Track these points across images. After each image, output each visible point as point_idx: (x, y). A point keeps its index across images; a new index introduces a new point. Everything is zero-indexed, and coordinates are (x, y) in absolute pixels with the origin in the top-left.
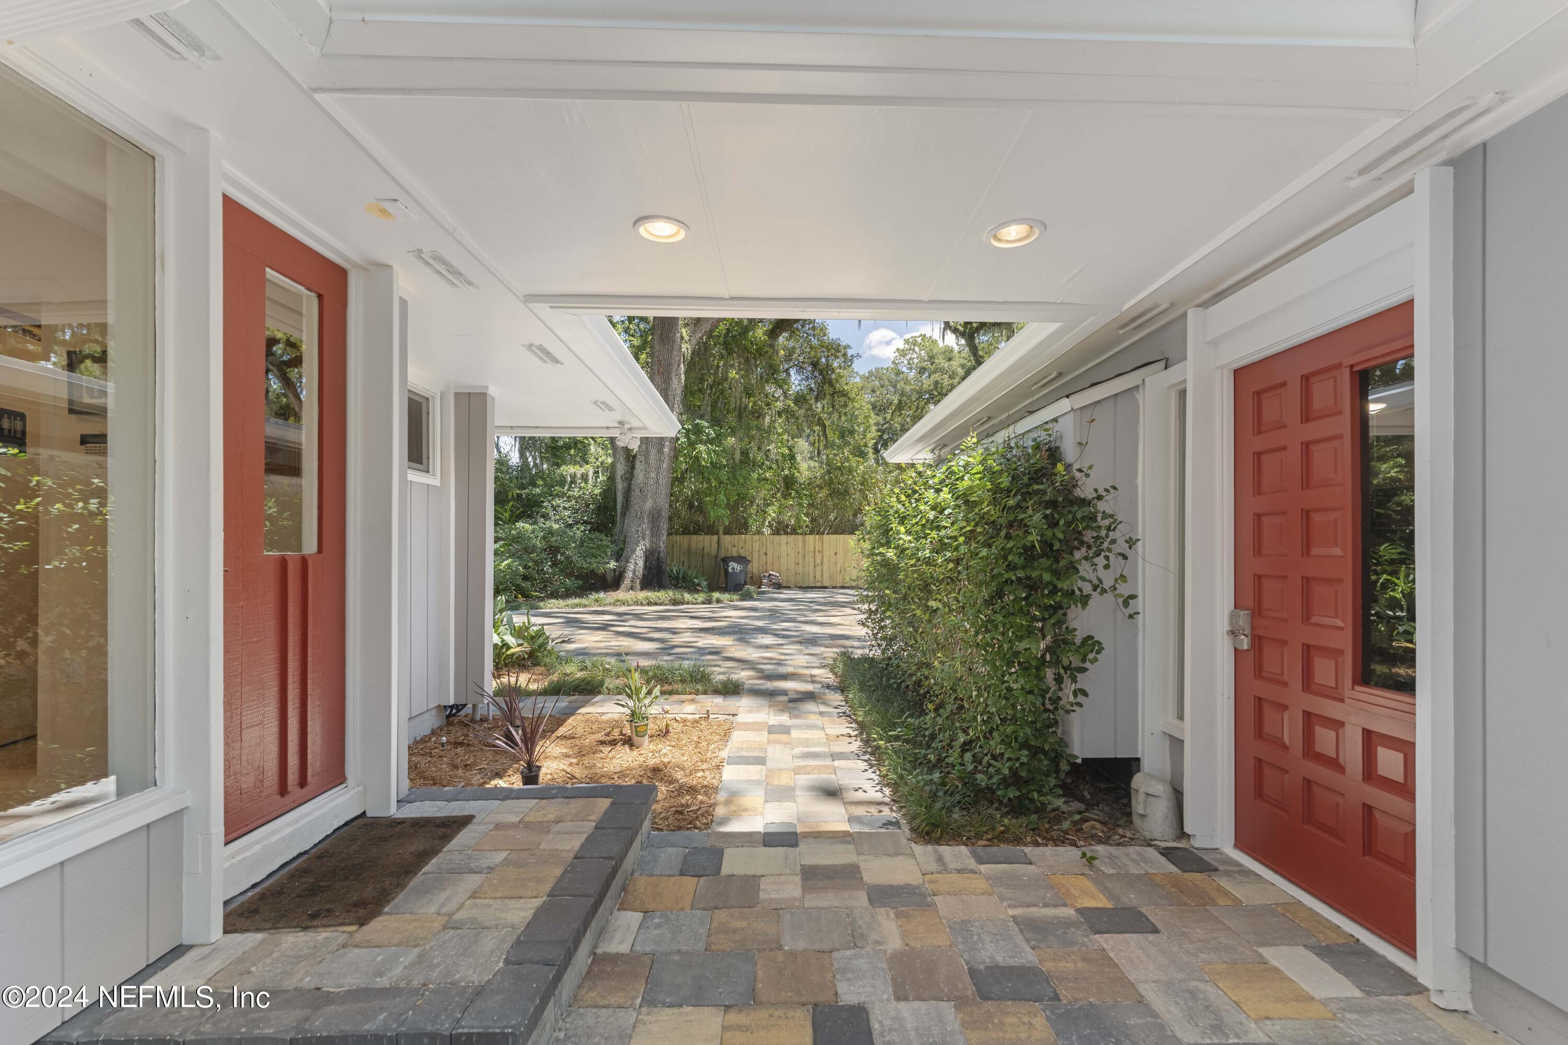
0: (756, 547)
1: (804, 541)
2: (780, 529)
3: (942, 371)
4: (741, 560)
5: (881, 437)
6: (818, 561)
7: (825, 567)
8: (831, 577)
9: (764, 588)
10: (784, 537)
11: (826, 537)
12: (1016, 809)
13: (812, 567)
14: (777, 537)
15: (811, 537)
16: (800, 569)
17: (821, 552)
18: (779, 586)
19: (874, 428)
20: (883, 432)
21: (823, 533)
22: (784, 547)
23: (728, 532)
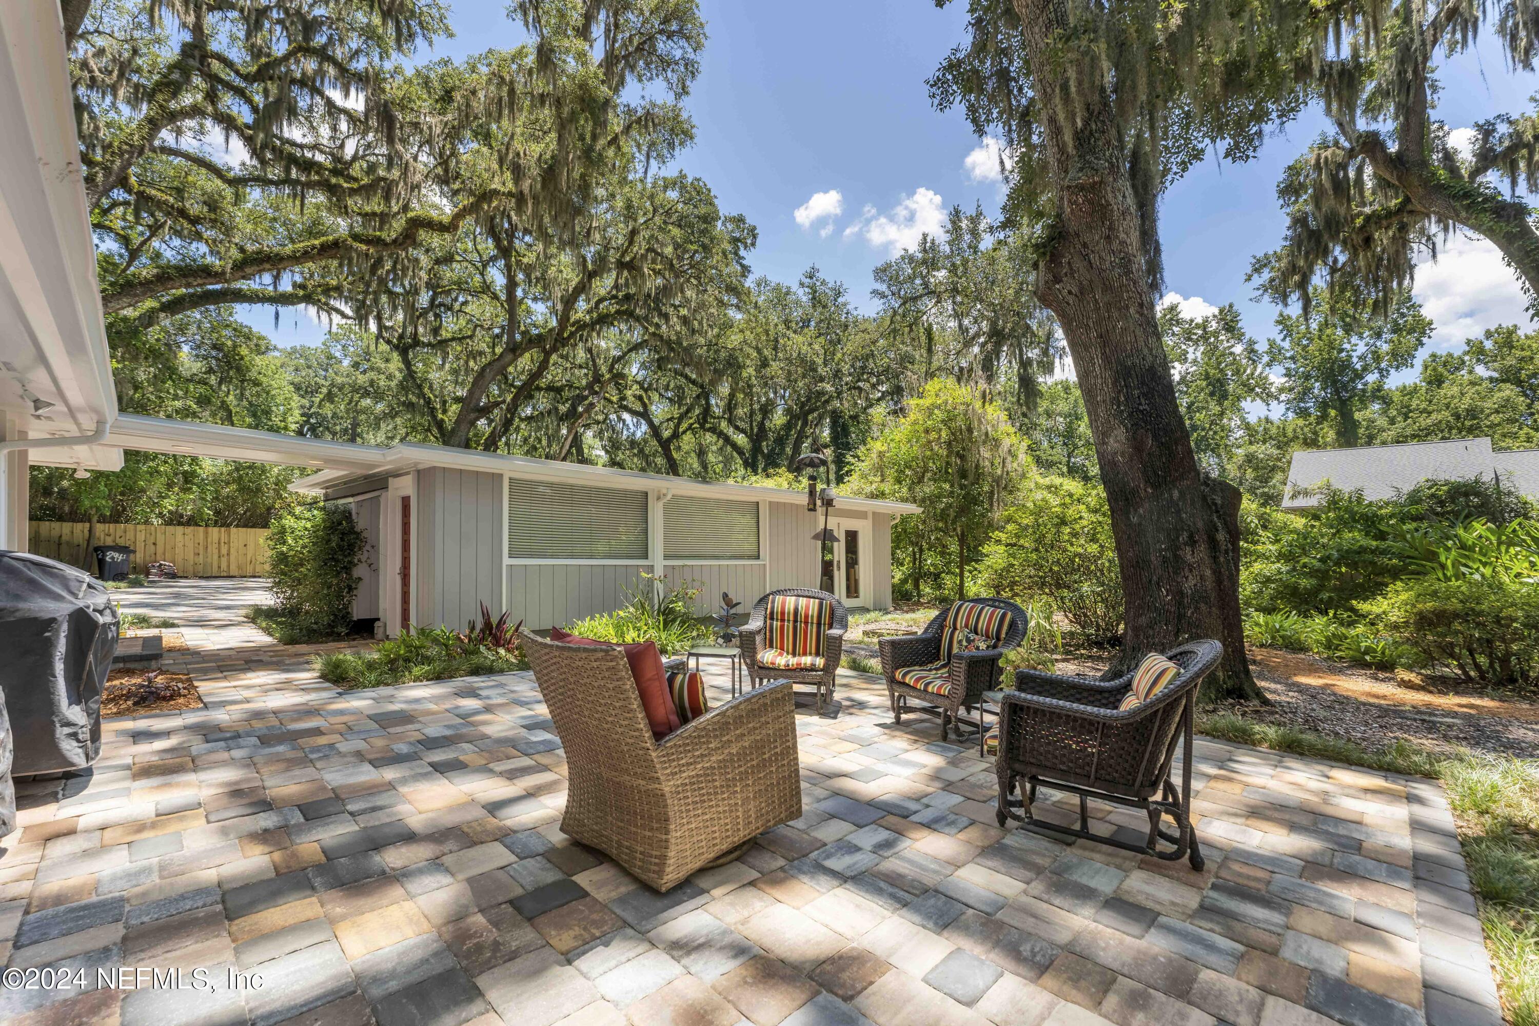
0: (141, 537)
1: (207, 533)
2: (175, 519)
3: (379, 371)
4: (124, 550)
5: (307, 422)
6: (224, 551)
7: (232, 558)
8: (239, 567)
9: (152, 578)
10: (180, 529)
11: (233, 530)
12: (329, 635)
13: (216, 557)
14: (170, 529)
15: (216, 529)
16: (201, 559)
17: (228, 543)
18: (173, 576)
19: (297, 413)
20: (309, 416)
21: (229, 526)
22: (179, 537)
23: (103, 520)
